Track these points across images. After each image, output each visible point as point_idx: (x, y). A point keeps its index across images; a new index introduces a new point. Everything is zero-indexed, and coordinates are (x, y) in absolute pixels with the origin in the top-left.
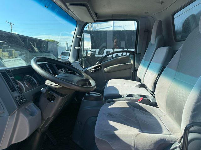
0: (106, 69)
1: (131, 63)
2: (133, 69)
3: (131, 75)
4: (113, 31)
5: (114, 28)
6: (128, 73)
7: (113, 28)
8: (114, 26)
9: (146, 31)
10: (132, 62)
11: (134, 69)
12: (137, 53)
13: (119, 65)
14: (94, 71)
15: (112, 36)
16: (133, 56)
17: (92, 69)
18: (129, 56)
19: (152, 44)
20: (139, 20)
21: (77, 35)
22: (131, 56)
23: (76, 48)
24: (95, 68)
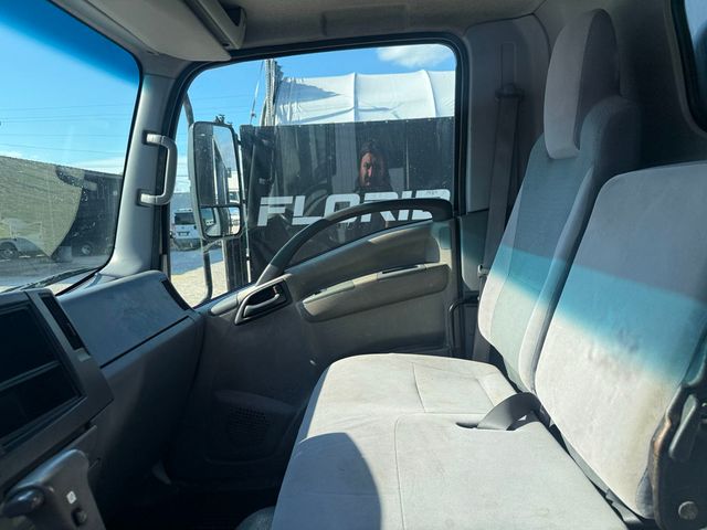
0: (312, 303)
1: (442, 263)
2: (451, 291)
3: (448, 326)
4: (356, 124)
5: (360, 113)
6: (429, 315)
7: (356, 114)
8: (360, 108)
9: (505, 91)
10: (445, 257)
11: (460, 294)
12: (469, 209)
13: (380, 275)
14: (251, 313)
15: (354, 143)
16: (446, 224)
17: (237, 305)
18: (425, 227)
19: (551, 160)
20: (464, 39)
21: (145, 134)
22: (438, 226)
23: (146, 198)
24: (253, 300)
